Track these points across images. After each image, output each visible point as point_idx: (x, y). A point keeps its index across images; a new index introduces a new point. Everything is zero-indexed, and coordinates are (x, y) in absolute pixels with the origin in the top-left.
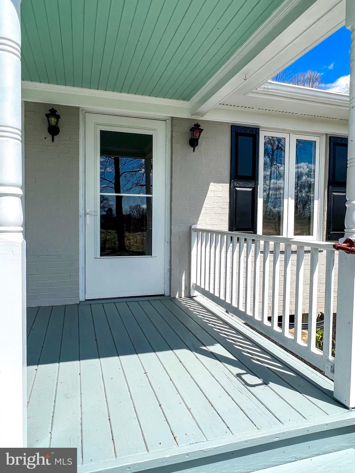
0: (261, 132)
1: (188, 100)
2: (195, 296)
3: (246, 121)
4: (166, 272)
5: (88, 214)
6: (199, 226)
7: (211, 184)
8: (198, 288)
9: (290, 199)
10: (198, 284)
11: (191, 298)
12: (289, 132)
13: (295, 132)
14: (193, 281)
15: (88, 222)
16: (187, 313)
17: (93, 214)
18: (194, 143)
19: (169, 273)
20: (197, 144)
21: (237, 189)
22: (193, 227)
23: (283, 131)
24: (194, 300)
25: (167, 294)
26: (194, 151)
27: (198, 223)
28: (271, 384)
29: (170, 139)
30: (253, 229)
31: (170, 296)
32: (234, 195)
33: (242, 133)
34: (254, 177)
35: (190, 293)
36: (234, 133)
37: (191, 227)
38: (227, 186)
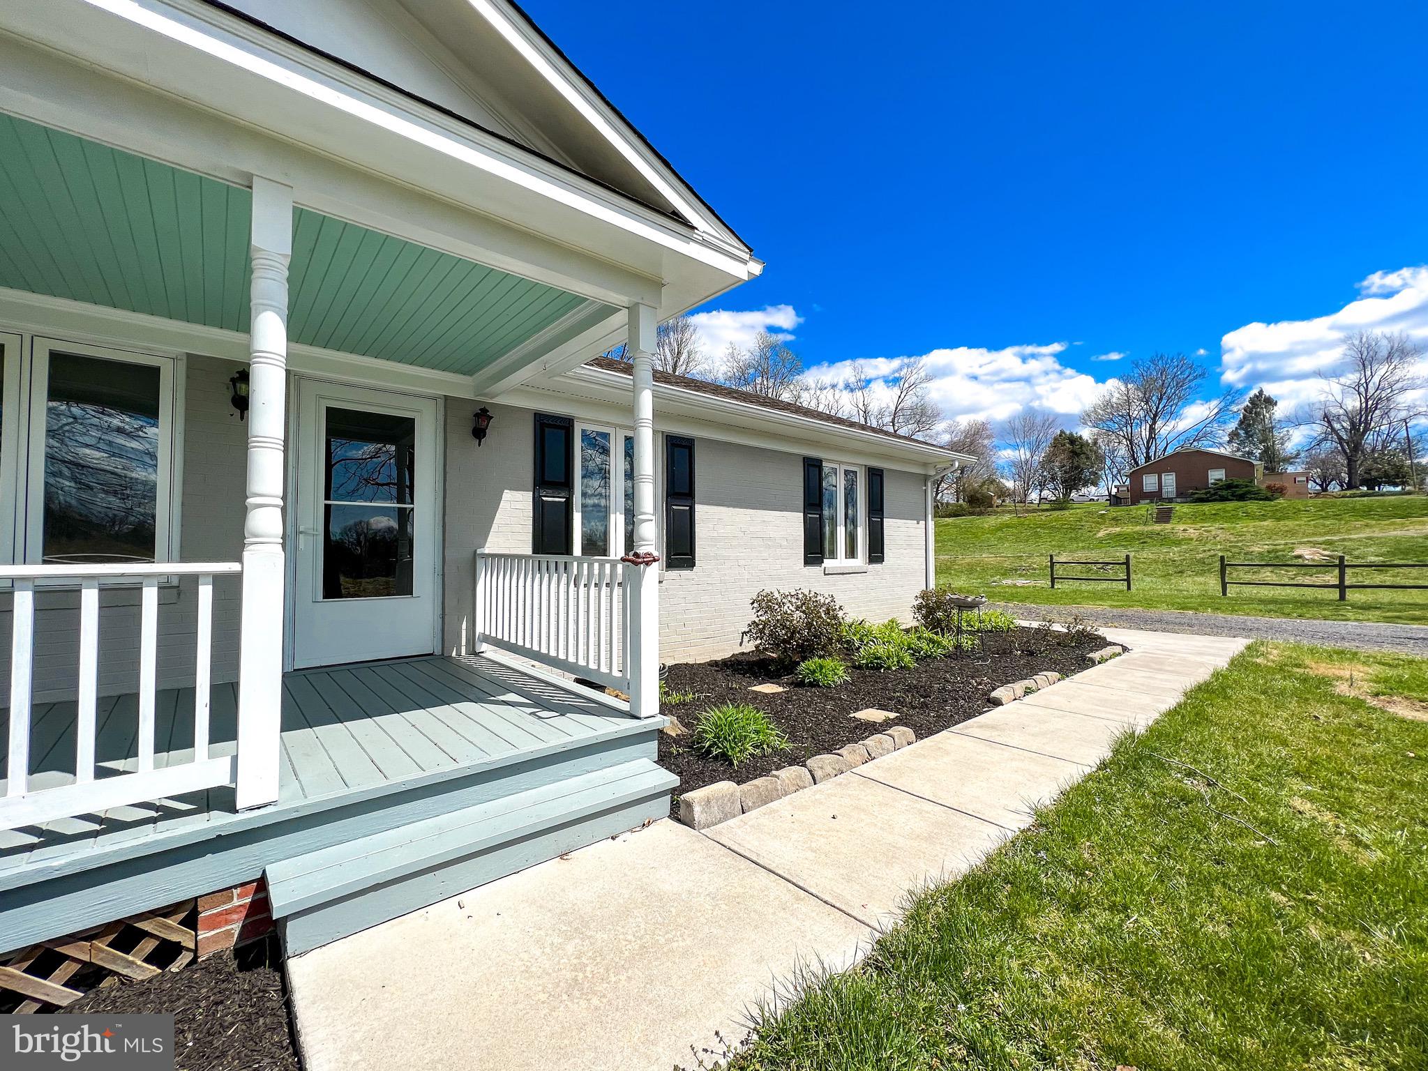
0: (576, 424)
1: (471, 375)
2: (483, 652)
3: (551, 408)
4: (436, 619)
5: (301, 533)
6: (487, 550)
7: (506, 491)
8: (487, 639)
9: (618, 513)
10: (487, 633)
11: (476, 654)
12: (616, 426)
13: (622, 427)
14: (479, 629)
15: (301, 546)
16: (470, 670)
17: (311, 532)
18: (479, 433)
19: (440, 620)
20: (484, 436)
21: (544, 498)
22: (479, 551)
23: (608, 424)
24: (480, 656)
25: (438, 652)
26: (479, 445)
27: (487, 545)
28: (568, 715)
29: (442, 423)
30: (568, 550)
31: (443, 654)
32: (540, 509)
33: (550, 424)
34: (567, 485)
35: (474, 647)
36: (538, 423)
37: (475, 551)
38: (529, 496)
